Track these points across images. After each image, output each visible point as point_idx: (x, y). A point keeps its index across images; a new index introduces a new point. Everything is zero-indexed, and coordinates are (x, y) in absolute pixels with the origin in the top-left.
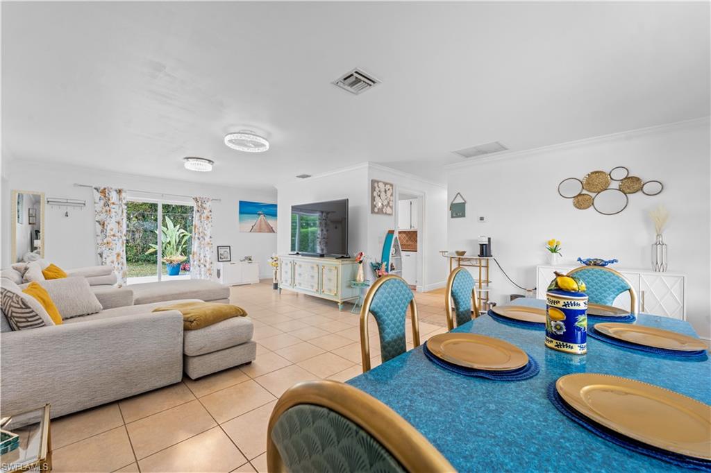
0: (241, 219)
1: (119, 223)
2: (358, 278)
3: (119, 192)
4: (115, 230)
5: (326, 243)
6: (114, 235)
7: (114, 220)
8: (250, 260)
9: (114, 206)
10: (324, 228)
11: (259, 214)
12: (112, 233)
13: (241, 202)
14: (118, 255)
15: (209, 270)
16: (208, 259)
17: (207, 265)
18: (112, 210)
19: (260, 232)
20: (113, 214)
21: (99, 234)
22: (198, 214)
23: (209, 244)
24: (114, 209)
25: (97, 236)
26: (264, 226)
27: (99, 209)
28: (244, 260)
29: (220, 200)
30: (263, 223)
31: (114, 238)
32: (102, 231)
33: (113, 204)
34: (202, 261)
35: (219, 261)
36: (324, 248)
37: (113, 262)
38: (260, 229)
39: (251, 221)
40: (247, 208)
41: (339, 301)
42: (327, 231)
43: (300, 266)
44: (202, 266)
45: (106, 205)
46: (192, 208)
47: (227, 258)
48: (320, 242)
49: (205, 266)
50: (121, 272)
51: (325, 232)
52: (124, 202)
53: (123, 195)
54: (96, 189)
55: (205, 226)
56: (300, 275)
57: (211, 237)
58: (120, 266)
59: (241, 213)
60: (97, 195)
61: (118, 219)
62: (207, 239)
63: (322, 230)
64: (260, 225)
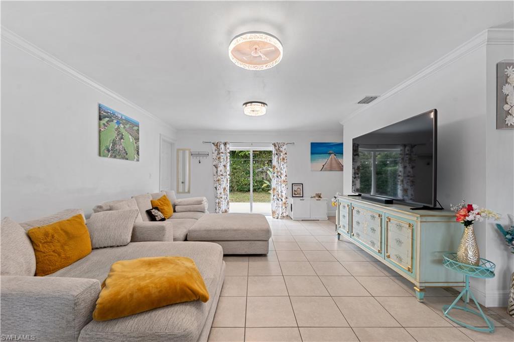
0: (312, 160)
1: (225, 166)
2: (461, 253)
3: (225, 144)
4: (223, 171)
5: (413, 182)
6: (222, 175)
7: (222, 164)
8: (320, 197)
9: (222, 155)
10: (408, 165)
11: (330, 154)
12: (221, 173)
13: (312, 144)
14: (225, 189)
15: (285, 203)
16: (284, 194)
17: (283, 199)
18: (222, 157)
19: (331, 170)
20: (222, 160)
21: (215, 174)
22: (276, 156)
23: (284, 181)
24: (223, 156)
25: (214, 175)
26: (335, 165)
27: (215, 157)
28: (314, 197)
29: (294, 143)
30: (334, 162)
31: (222, 177)
32: (217, 172)
33: (222, 153)
34: (280, 196)
35: (293, 197)
36: (409, 187)
37: (221, 194)
38: (331, 168)
39: (322, 161)
40: (318, 149)
41: (418, 284)
42: (413, 168)
43: (358, 212)
44: (280, 200)
45: (219, 153)
46: (271, 152)
47: (300, 194)
48: (402, 181)
49: (282, 200)
50: (226, 201)
51: (409, 169)
52: (228, 151)
53: (228, 146)
54: (213, 143)
55: (282, 166)
56: (358, 223)
57: (286, 176)
58: (226, 196)
59: (312, 153)
60: (214, 148)
61: (225, 163)
62: (283, 177)
63: (405, 167)
64: (331, 164)
